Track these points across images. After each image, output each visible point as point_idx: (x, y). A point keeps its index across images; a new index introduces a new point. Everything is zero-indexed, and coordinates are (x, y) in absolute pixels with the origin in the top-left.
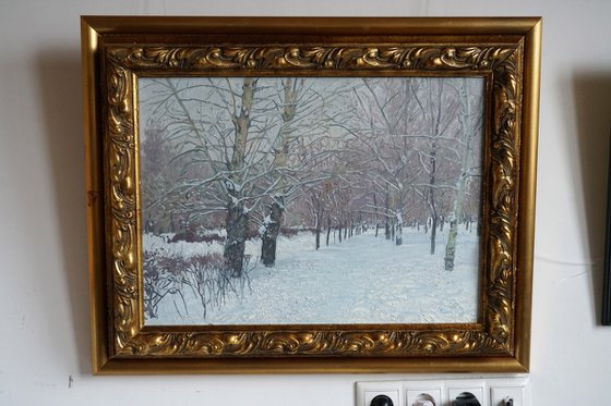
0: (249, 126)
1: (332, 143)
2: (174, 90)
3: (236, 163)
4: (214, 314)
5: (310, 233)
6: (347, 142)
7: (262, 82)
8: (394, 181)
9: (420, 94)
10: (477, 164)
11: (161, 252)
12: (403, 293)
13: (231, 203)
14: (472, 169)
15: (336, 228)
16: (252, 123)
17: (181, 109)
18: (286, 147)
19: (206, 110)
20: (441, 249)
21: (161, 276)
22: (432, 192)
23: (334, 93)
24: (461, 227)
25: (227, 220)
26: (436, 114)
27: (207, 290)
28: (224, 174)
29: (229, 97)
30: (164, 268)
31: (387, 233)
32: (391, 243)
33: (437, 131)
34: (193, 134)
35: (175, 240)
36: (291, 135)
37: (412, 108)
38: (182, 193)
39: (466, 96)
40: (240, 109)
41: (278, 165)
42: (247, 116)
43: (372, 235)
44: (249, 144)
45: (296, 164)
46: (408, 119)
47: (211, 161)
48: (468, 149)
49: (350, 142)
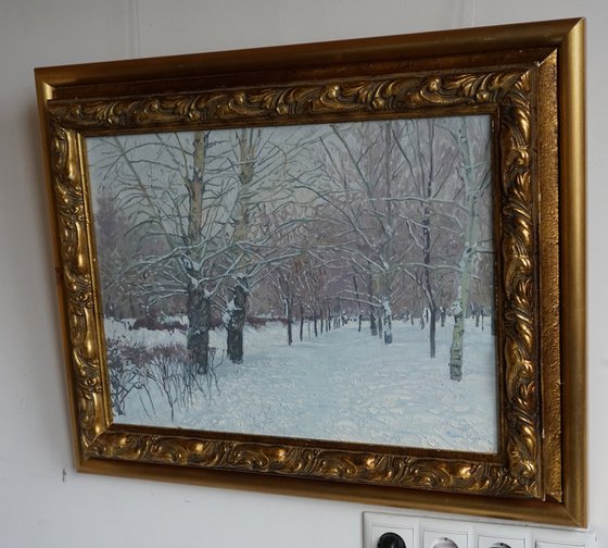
0: (203, 191)
1: (299, 210)
2: (122, 150)
3: (192, 236)
4: (183, 416)
5: (280, 323)
6: (316, 208)
7: (214, 136)
8: (377, 259)
9: (404, 142)
10: (487, 236)
11: (123, 340)
12: (397, 407)
13: (190, 285)
14: (480, 243)
15: (311, 319)
16: (207, 187)
17: (131, 173)
18: (246, 216)
19: (156, 172)
20: (443, 350)
21: (125, 367)
22: (427, 274)
23: (297, 146)
24: (469, 322)
25: (188, 305)
26: (427, 169)
27: (173, 388)
28: (181, 249)
29: (179, 156)
30: (128, 359)
31: (373, 327)
32: (378, 341)
33: (430, 191)
34: (146, 202)
35: (136, 326)
36: (250, 201)
37: (395, 163)
38: (139, 272)
39: (466, 142)
40: (192, 171)
41: (239, 239)
42: (201, 179)
43: (355, 329)
44: (204, 212)
45: (258, 237)
46: (390, 175)
47: (166, 234)
48: (473, 215)
49: (320, 208)
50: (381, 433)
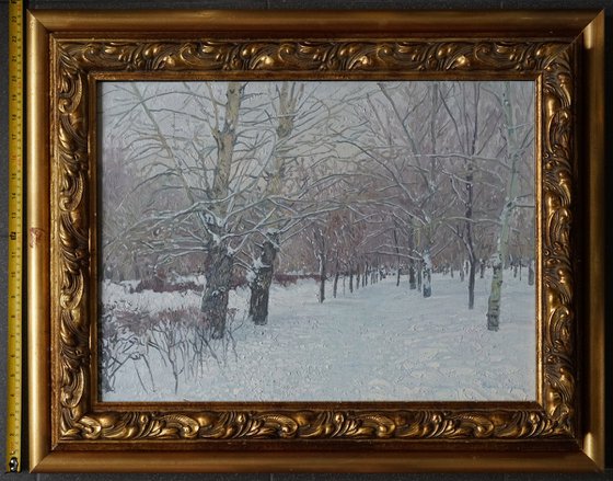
0: (234, 143)
1: (340, 164)
2: (141, 98)
3: (217, 190)
4: (189, 387)
5: (312, 280)
6: (359, 163)
7: (252, 87)
8: (419, 213)
9: (451, 102)
11: (121, 305)
12: (433, 360)
13: (211, 241)
14: (519, 198)
15: (347, 274)
16: (239, 139)
17: (149, 121)
18: (282, 170)
19: (181, 124)
20: (482, 301)
21: (120, 336)
22: (468, 227)
23: (342, 101)
24: (507, 273)
25: (206, 263)
26: (472, 128)
27: (179, 356)
28: (202, 204)
29: (210, 109)
30: (125, 326)
31: (412, 280)
32: (417, 294)
33: (473, 148)
34: (165, 153)
35: (140, 289)
36: (288, 154)
37: (441, 121)
38: (149, 229)
39: (509, 105)
40: (224, 122)
41: (271, 193)
42: (233, 131)
43: (392, 283)
44: (233, 166)
45: (294, 191)
46: (436, 133)
47: (187, 188)
48: (514, 172)
49: (363, 163)
50: (417, 389)
